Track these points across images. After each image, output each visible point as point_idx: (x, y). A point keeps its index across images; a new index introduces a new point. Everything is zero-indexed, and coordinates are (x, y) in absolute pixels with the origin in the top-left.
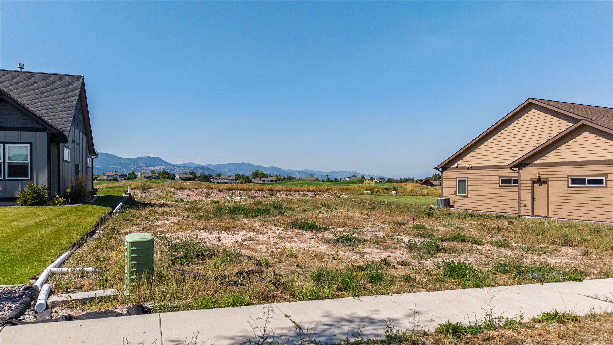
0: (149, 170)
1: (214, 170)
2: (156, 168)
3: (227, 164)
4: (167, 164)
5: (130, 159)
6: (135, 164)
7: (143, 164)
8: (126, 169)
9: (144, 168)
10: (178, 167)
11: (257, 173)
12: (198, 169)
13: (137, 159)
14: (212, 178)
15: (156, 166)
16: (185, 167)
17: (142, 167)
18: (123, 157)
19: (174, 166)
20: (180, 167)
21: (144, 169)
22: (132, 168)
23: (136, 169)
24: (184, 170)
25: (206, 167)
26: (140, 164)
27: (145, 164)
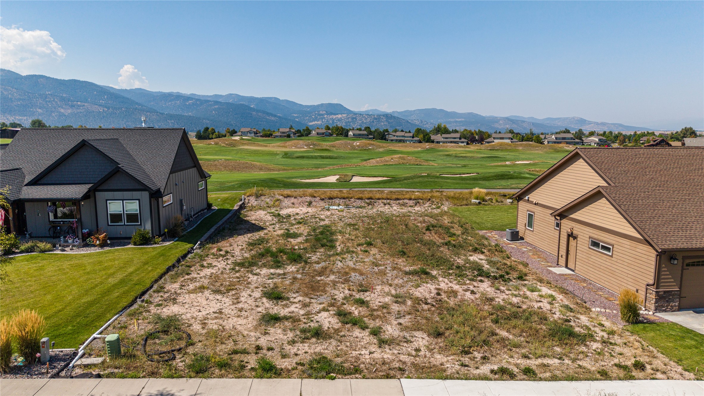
0: (330, 118)
1: (400, 118)
2: (337, 116)
3: (414, 111)
4: (349, 112)
5: (311, 106)
6: (316, 112)
7: (324, 112)
8: (307, 118)
9: (325, 116)
10: (360, 114)
11: (439, 128)
12: (382, 117)
13: (318, 106)
14: (387, 134)
15: (337, 114)
16: (368, 115)
17: (323, 115)
18: (304, 104)
19: (356, 114)
20: (362, 115)
21: (324, 118)
22: (313, 117)
23: (317, 117)
24: (367, 119)
25: (391, 115)
26: (321, 112)
27: (326, 112)
